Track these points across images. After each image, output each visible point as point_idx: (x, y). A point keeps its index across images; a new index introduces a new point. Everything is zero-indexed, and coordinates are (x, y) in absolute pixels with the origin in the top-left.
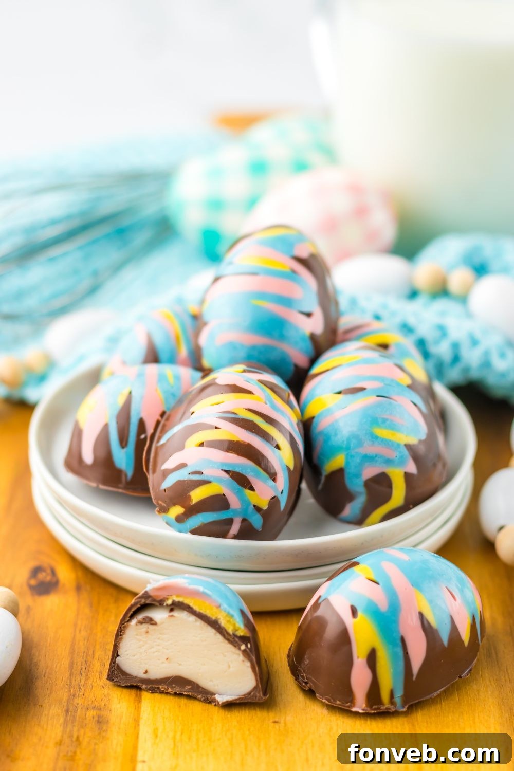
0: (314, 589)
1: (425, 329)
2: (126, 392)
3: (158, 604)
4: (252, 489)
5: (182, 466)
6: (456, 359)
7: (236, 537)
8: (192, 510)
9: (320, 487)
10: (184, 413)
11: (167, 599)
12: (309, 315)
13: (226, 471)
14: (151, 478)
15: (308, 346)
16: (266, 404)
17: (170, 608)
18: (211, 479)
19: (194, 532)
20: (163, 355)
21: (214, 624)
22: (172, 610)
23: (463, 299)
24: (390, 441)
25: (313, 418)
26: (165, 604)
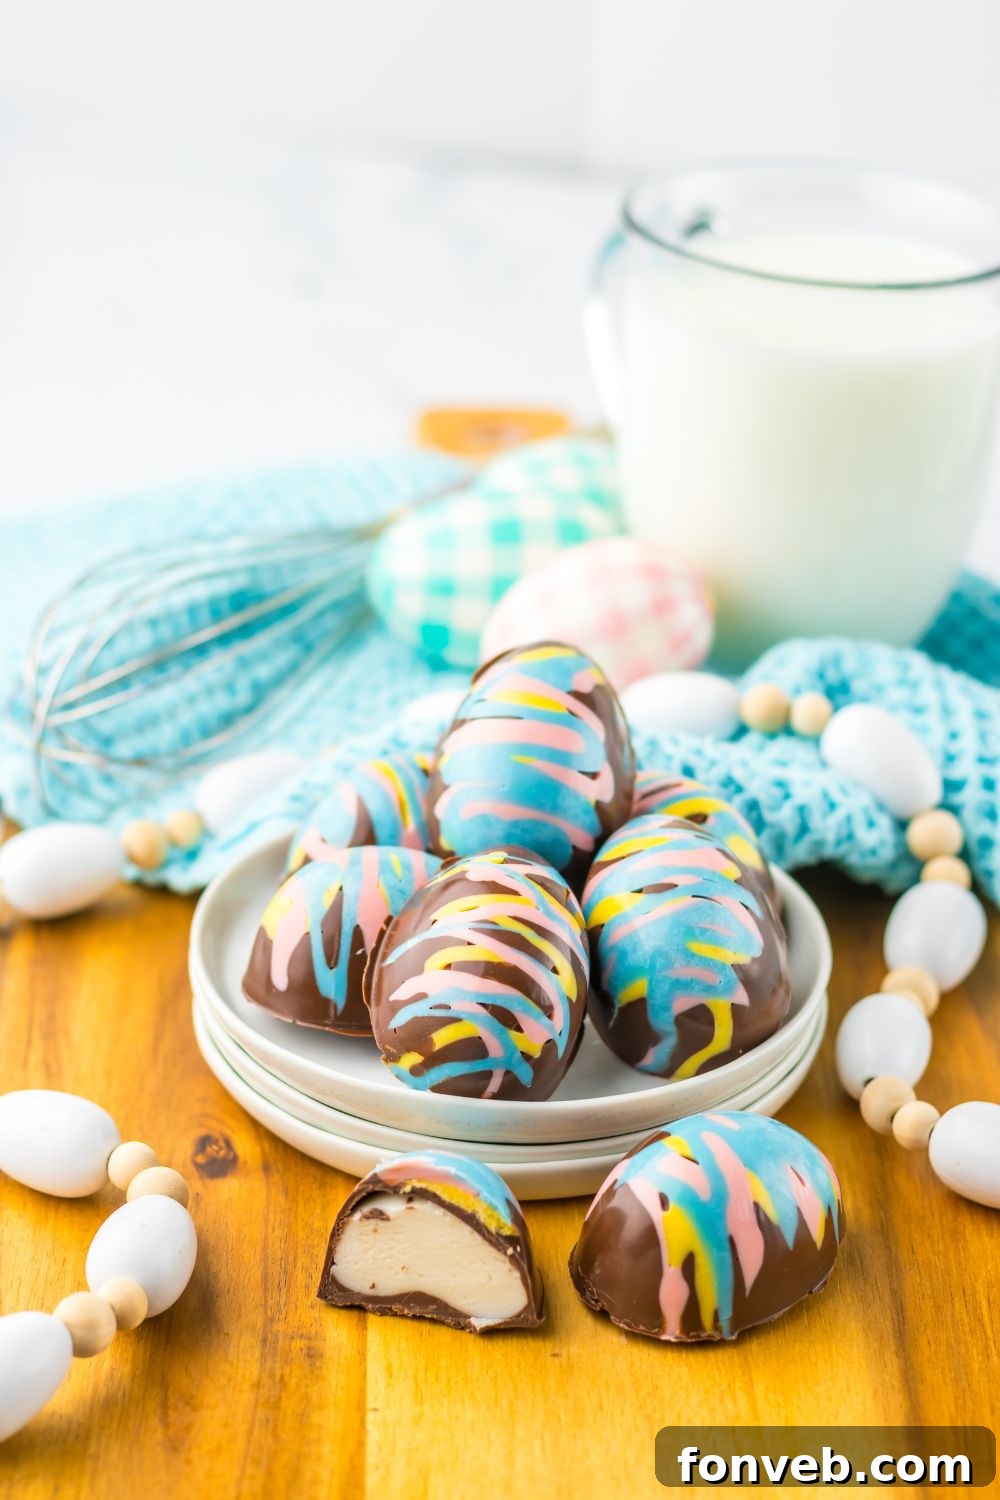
0: (607, 1169)
1: (757, 788)
2: (335, 889)
3: (391, 1192)
4: (519, 1029)
5: (421, 996)
6: (804, 829)
7: (496, 1096)
8: (433, 1059)
9: (611, 1024)
10: (420, 920)
11: (405, 1184)
12: (594, 776)
13: (483, 1005)
14: (373, 1011)
15: (592, 820)
16: (538, 909)
17: (407, 1197)
18: (462, 1016)
19: (437, 1089)
20: (381, 832)
21: (470, 1220)
22: (410, 1200)
23: (815, 740)
24: (711, 960)
25: (602, 926)
26: (401, 1192)
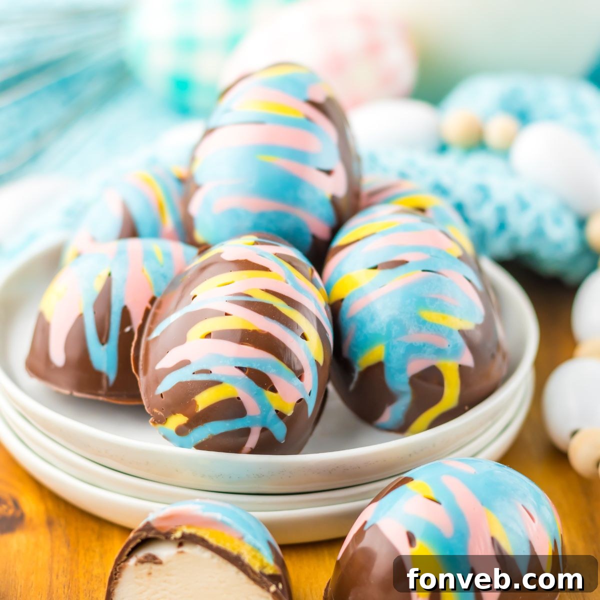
0: (354, 515)
1: (463, 191)
2: (104, 275)
3: (162, 537)
4: (274, 390)
5: (185, 363)
6: (502, 226)
7: (253, 451)
8: (197, 420)
9: (352, 387)
10: (182, 297)
11: (175, 531)
12: (329, 172)
13: (241, 368)
14: (142, 380)
15: (328, 212)
16: (287, 283)
17: (179, 541)
18: (222, 379)
19: (200, 446)
20: (143, 227)
21: (235, 561)
22: (181, 545)
23: (504, 153)
24: (441, 326)
25: (342, 300)
26: (172, 538)
